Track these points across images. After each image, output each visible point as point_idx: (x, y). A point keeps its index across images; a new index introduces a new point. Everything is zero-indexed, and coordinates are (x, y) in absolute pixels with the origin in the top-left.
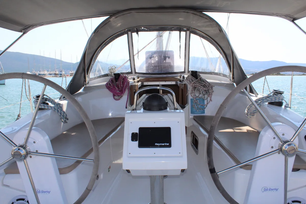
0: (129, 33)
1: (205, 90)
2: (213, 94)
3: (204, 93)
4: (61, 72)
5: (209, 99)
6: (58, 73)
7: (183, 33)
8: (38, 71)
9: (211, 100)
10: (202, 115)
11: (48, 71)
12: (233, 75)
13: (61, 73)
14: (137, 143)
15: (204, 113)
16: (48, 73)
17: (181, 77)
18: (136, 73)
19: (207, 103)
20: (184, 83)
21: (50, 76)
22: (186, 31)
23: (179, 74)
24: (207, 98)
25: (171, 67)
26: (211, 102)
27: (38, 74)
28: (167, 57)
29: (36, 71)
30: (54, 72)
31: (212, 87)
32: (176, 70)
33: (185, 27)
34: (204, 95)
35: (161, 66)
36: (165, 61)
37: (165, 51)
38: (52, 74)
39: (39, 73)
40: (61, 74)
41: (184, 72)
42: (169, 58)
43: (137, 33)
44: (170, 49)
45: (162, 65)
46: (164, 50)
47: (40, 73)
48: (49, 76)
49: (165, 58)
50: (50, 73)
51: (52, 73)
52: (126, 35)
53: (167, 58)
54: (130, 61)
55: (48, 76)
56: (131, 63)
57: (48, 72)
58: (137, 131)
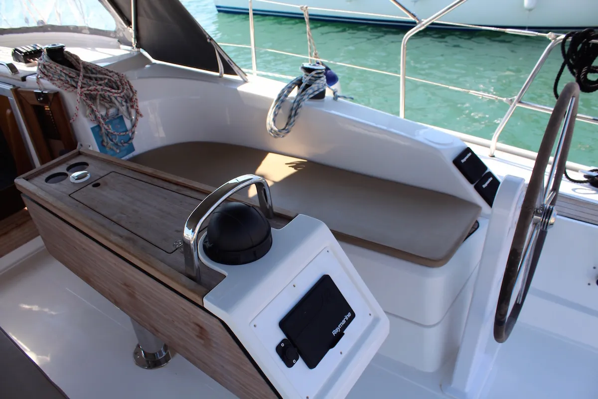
2: (138, 96)
9: (137, 112)
10: (131, 155)
14: (300, 364)
15: (132, 149)
19: (134, 126)
26: (140, 119)
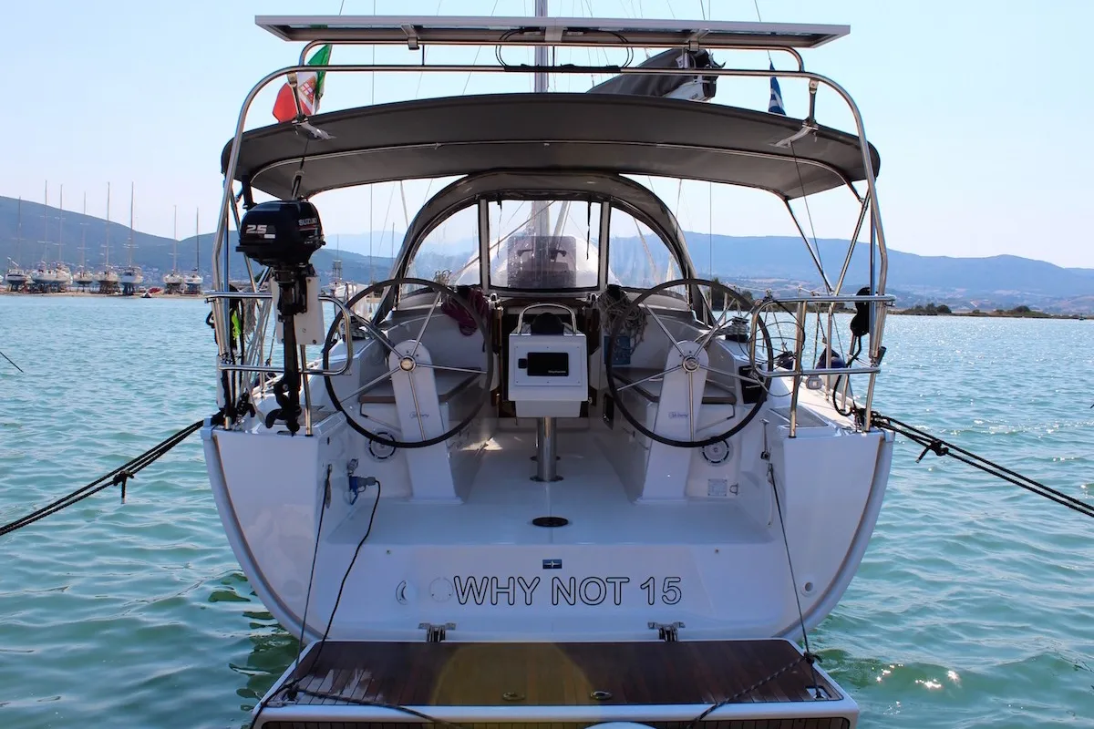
0: (483, 202)
1: (631, 321)
2: (647, 328)
3: (628, 326)
4: (130, 274)
5: (638, 337)
6: (114, 280)
7: (596, 207)
8: (30, 268)
9: (641, 340)
10: (625, 366)
11: (73, 271)
12: (690, 294)
13: (128, 279)
14: (525, 371)
15: (629, 363)
16: (75, 277)
17: (589, 298)
18: (491, 287)
19: (636, 345)
20: (593, 307)
21: (81, 288)
22: (601, 202)
23: (586, 293)
24: (635, 336)
25: (570, 275)
26: (641, 343)
27: (32, 282)
28: (560, 251)
29: (23, 267)
30: (100, 276)
31: (644, 317)
32: (579, 284)
33: (600, 193)
34: (630, 329)
35: (545, 273)
36: (552, 261)
37: (554, 238)
38: (89, 283)
39: (35, 277)
40: (127, 285)
41: (596, 288)
42: (564, 253)
43: (500, 204)
44: (566, 232)
45: (547, 270)
46: (551, 233)
47: (41, 275)
48: (75, 288)
49: (554, 253)
50: (84, 279)
51: (89, 276)
52: (475, 207)
53: (559, 255)
54: (480, 261)
55: (73, 289)
56: (481, 265)
57: (72, 275)
58: (525, 357)
